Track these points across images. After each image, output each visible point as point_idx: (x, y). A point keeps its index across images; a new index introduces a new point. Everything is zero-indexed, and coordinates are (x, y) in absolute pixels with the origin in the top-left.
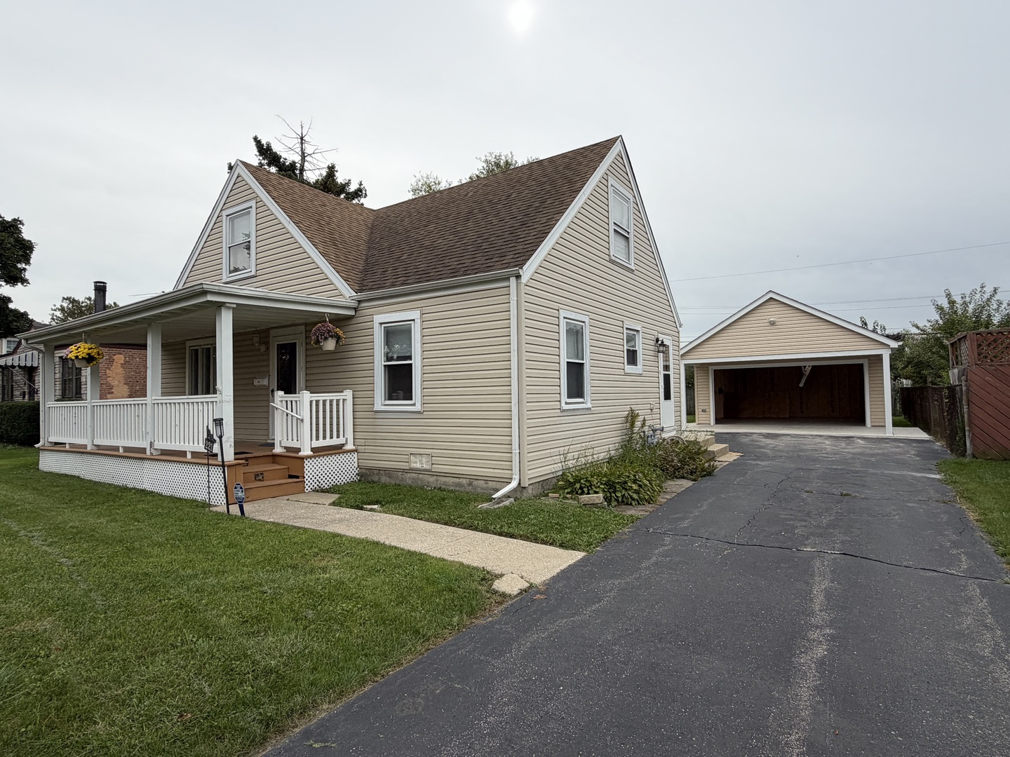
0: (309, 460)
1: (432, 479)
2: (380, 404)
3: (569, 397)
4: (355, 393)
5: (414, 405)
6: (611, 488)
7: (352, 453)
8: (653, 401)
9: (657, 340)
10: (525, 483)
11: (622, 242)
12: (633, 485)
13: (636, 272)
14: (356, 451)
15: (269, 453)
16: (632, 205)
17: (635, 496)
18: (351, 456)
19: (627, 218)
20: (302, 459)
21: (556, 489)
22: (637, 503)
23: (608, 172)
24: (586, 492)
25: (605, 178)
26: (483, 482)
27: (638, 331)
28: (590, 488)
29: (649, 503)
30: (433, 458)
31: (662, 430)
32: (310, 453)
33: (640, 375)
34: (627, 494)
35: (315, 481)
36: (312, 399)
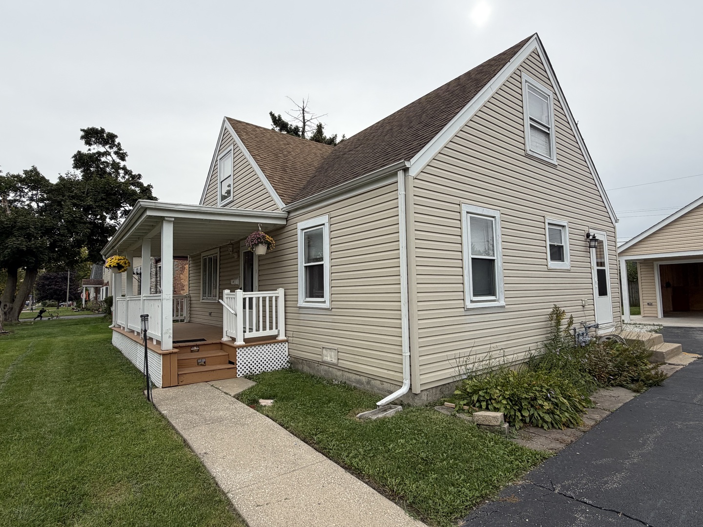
0: (241, 349)
1: (339, 373)
2: (302, 301)
3: (475, 295)
4: (287, 291)
5: (324, 302)
6: (515, 405)
7: (283, 344)
8: (585, 297)
9: (588, 235)
10: (417, 390)
11: (542, 139)
12: (546, 403)
13: (559, 168)
14: (287, 341)
15: (218, 341)
16: (552, 101)
17: (548, 418)
18: (282, 346)
19: (546, 115)
20: (235, 348)
21: (453, 398)
22: (550, 426)
23: (521, 68)
24: (484, 407)
25: (518, 73)
26: (379, 382)
27: (563, 226)
28: (489, 402)
29: (568, 427)
30: (339, 353)
31: (597, 326)
32: (242, 343)
33: (568, 271)
34: (536, 415)
35: (247, 367)
36: (245, 296)
